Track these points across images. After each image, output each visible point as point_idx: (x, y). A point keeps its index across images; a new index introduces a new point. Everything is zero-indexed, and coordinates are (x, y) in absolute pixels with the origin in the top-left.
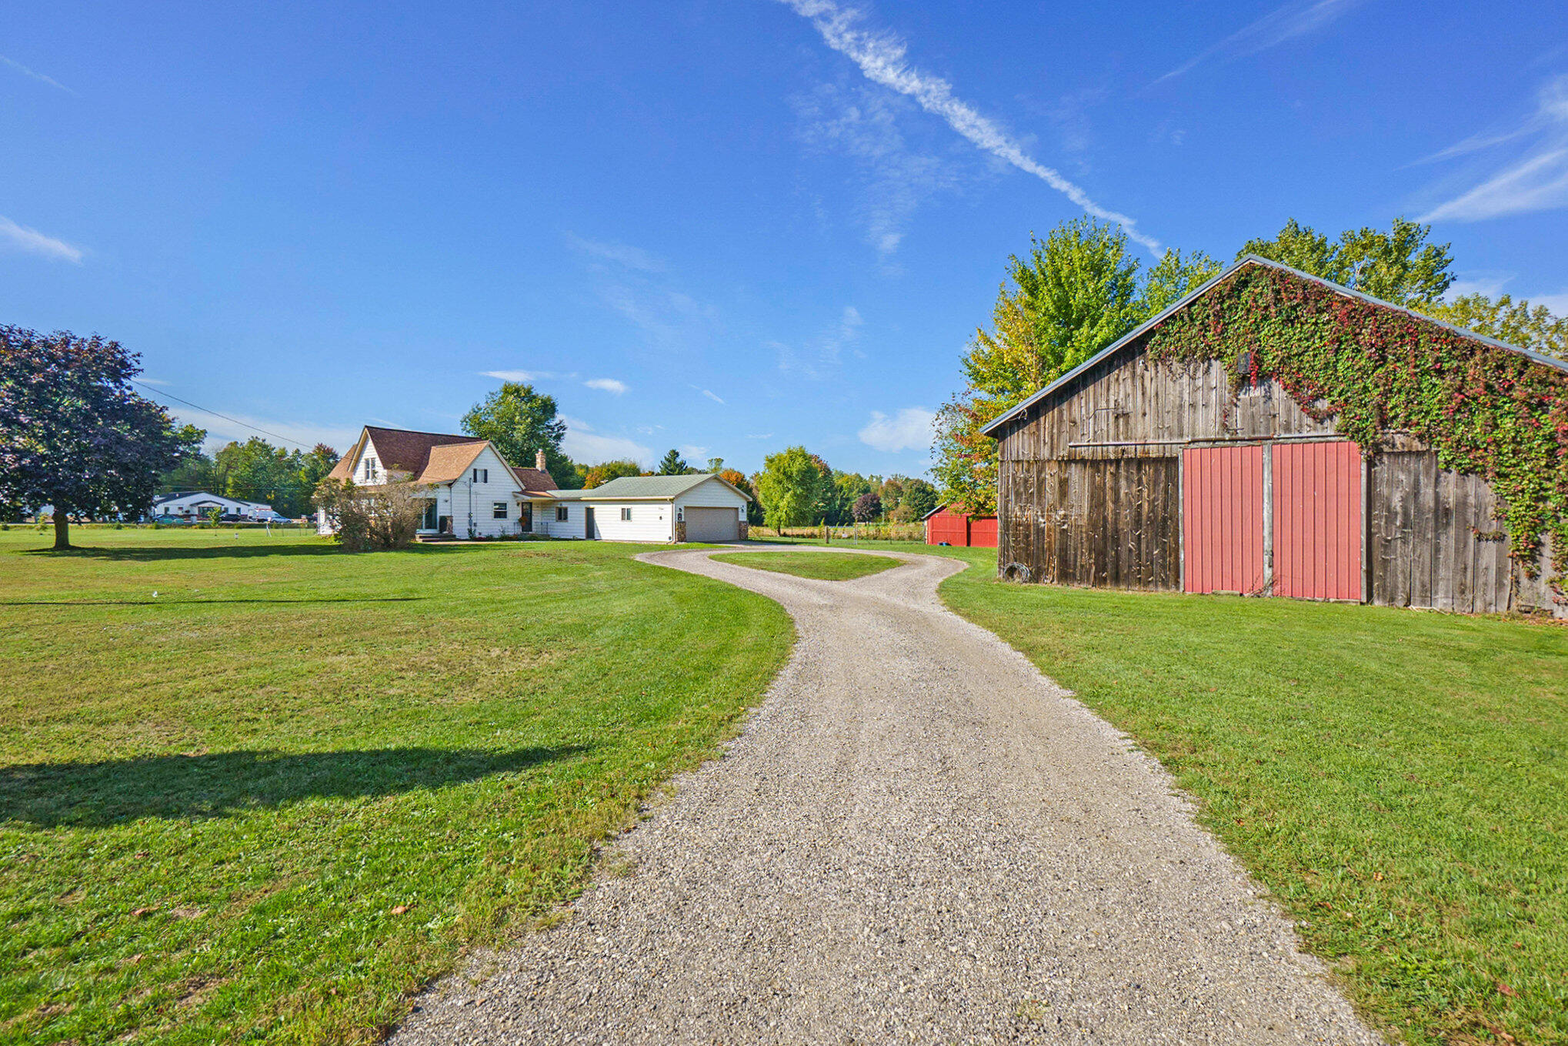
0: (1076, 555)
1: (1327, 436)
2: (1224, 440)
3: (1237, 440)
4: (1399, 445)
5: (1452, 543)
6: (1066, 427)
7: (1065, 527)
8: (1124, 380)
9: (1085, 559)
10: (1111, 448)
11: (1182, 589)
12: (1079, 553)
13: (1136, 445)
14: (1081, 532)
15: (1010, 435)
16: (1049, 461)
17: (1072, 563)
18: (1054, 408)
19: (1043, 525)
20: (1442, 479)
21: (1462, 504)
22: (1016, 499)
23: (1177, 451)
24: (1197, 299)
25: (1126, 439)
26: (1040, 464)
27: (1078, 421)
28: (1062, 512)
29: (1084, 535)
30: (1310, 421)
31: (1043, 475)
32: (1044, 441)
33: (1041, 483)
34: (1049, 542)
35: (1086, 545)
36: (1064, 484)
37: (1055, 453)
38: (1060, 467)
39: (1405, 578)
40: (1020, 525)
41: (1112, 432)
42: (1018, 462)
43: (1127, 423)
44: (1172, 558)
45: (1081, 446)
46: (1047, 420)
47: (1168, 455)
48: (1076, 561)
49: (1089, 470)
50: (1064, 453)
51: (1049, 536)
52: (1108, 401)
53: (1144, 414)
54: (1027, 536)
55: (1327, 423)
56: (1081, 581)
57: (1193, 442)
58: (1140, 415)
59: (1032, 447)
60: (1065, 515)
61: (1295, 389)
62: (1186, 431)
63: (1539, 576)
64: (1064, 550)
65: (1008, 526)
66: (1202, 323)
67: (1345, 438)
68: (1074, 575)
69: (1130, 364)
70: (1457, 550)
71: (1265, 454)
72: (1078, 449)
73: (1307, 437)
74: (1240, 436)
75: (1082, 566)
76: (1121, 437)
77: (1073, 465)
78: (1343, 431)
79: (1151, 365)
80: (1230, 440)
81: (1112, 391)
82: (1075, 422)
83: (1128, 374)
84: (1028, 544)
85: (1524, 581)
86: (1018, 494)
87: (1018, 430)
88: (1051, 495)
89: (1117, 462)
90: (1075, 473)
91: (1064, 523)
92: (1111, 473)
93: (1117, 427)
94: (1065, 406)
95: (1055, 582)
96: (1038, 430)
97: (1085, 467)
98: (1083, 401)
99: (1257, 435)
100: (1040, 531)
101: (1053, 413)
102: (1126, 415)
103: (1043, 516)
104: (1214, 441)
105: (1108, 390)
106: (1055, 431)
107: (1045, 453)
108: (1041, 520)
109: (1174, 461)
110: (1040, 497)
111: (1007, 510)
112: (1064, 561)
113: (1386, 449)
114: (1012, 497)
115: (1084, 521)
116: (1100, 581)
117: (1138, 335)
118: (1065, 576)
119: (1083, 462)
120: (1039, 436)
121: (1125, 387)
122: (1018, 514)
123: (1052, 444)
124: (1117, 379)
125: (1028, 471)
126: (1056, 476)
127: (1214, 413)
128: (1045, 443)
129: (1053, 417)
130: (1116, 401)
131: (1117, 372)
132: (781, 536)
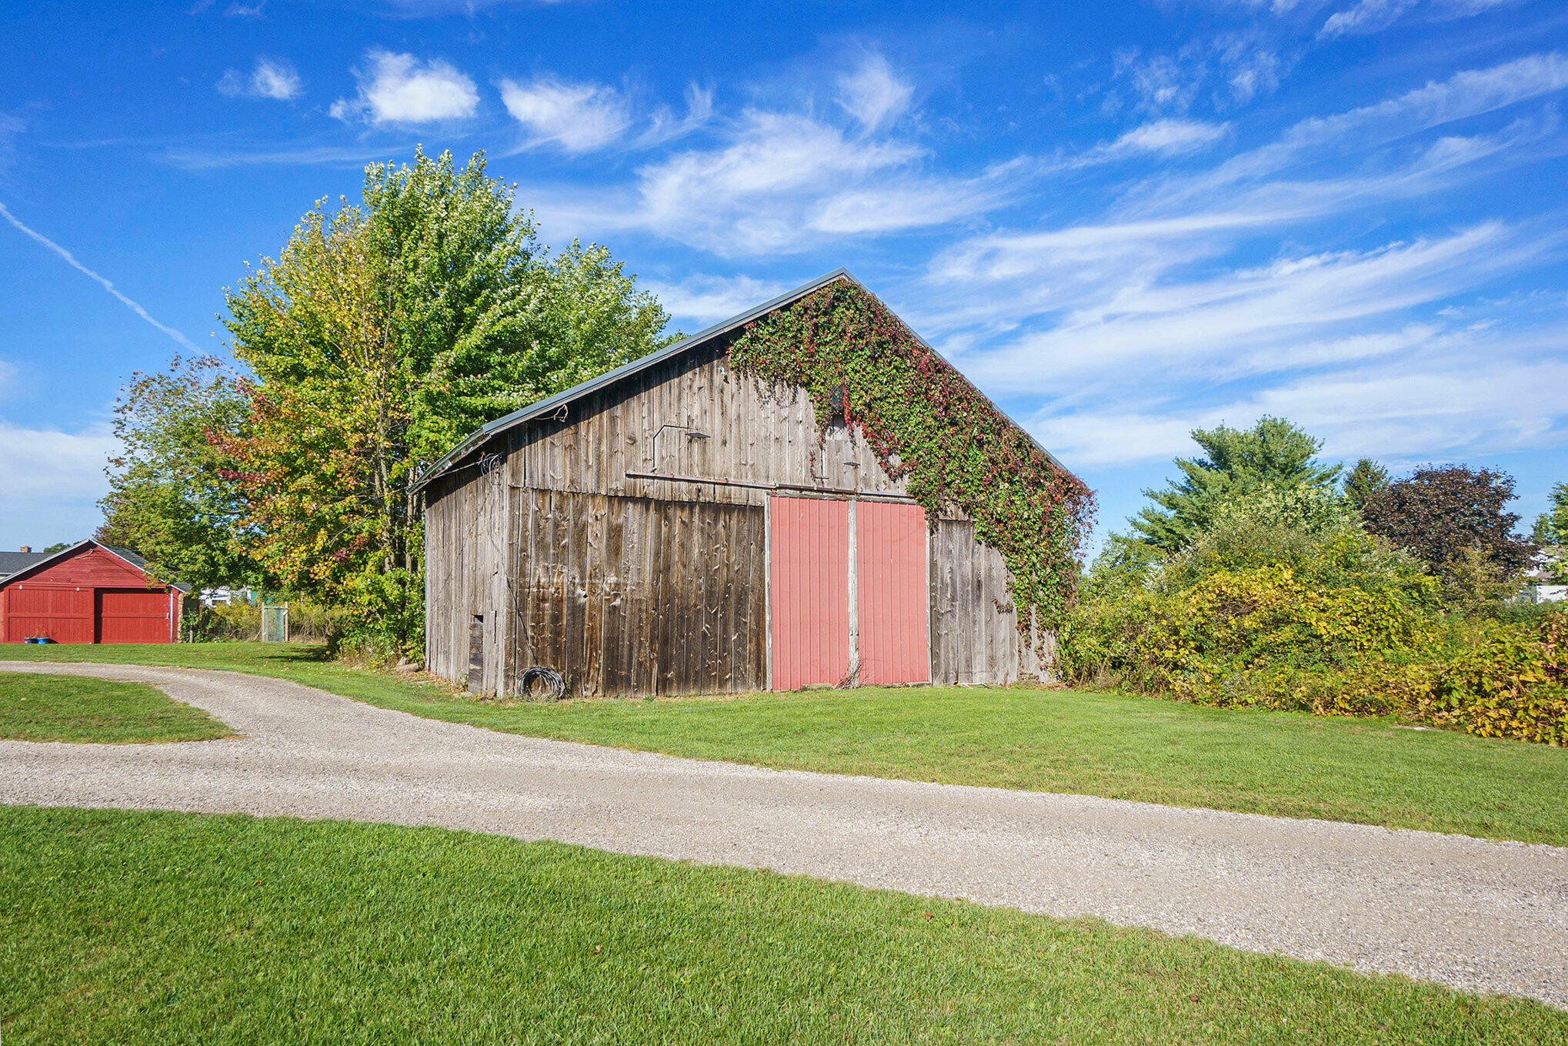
0: (631, 648)
1: (899, 497)
2: (811, 490)
3: (822, 492)
4: (949, 513)
5: (983, 614)
6: (622, 442)
7: (618, 602)
8: (700, 388)
9: (645, 653)
10: (684, 485)
11: (769, 687)
12: (636, 643)
13: (714, 484)
14: (640, 610)
15: (530, 443)
16: (594, 495)
17: (625, 660)
18: (601, 411)
19: (582, 600)
20: (976, 550)
21: (989, 577)
22: (537, 556)
23: (763, 498)
24: (791, 304)
25: (702, 473)
26: (580, 499)
27: (639, 438)
28: (612, 579)
29: (644, 616)
30: (885, 477)
31: (584, 518)
32: (587, 461)
33: (581, 530)
34: (592, 628)
35: (647, 629)
36: (615, 534)
37: (604, 484)
38: (611, 506)
39: (954, 654)
40: (544, 600)
41: (684, 462)
42: (543, 492)
43: (704, 451)
44: (753, 644)
45: (643, 477)
46: (592, 428)
47: (751, 502)
48: (630, 656)
49: (652, 514)
50: (619, 484)
51: (592, 618)
52: (678, 415)
53: (724, 443)
54: (556, 619)
55: (899, 481)
56: (638, 687)
57: (780, 488)
58: (720, 443)
59: (568, 470)
60: (617, 584)
61: (874, 437)
62: (772, 473)
63: (1031, 644)
64: (613, 640)
65: (523, 601)
66: (795, 337)
67: (915, 501)
68: (629, 679)
69: (706, 367)
70: (986, 622)
71: (852, 508)
72: (638, 480)
73: (884, 496)
74: (826, 486)
75: (640, 664)
76: (696, 470)
77: (630, 505)
78: (914, 493)
79: (732, 376)
80: (818, 491)
81: (684, 402)
82: (634, 441)
83: (704, 382)
84: (557, 633)
85: (1024, 650)
86: (541, 545)
87: (544, 437)
88: (597, 549)
89: (691, 505)
90: (632, 518)
91: (616, 596)
92: (683, 522)
93: (690, 455)
94: (618, 410)
95: (600, 693)
96: (577, 442)
97: (647, 509)
98: (645, 408)
99: (841, 488)
100: (577, 610)
101: (601, 418)
102: (701, 437)
103: (583, 585)
104: (801, 490)
105: (680, 399)
106: (604, 448)
107: (588, 483)
108: (579, 591)
109: (758, 510)
110: (581, 554)
111: (523, 574)
112: (613, 657)
113: (941, 517)
114: (532, 551)
115: (646, 593)
116: (664, 685)
117: (726, 330)
118: (614, 682)
119: (645, 501)
120: (577, 457)
121: (700, 398)
122: (543, 580)
123: (599, 470)
124: (691, 387)
125: (560, 509)
126: (605, 520)
127: (802, 453)
128: (589, 467)
129: (601, 426)
130: (689, 417)
131: (690, 374)
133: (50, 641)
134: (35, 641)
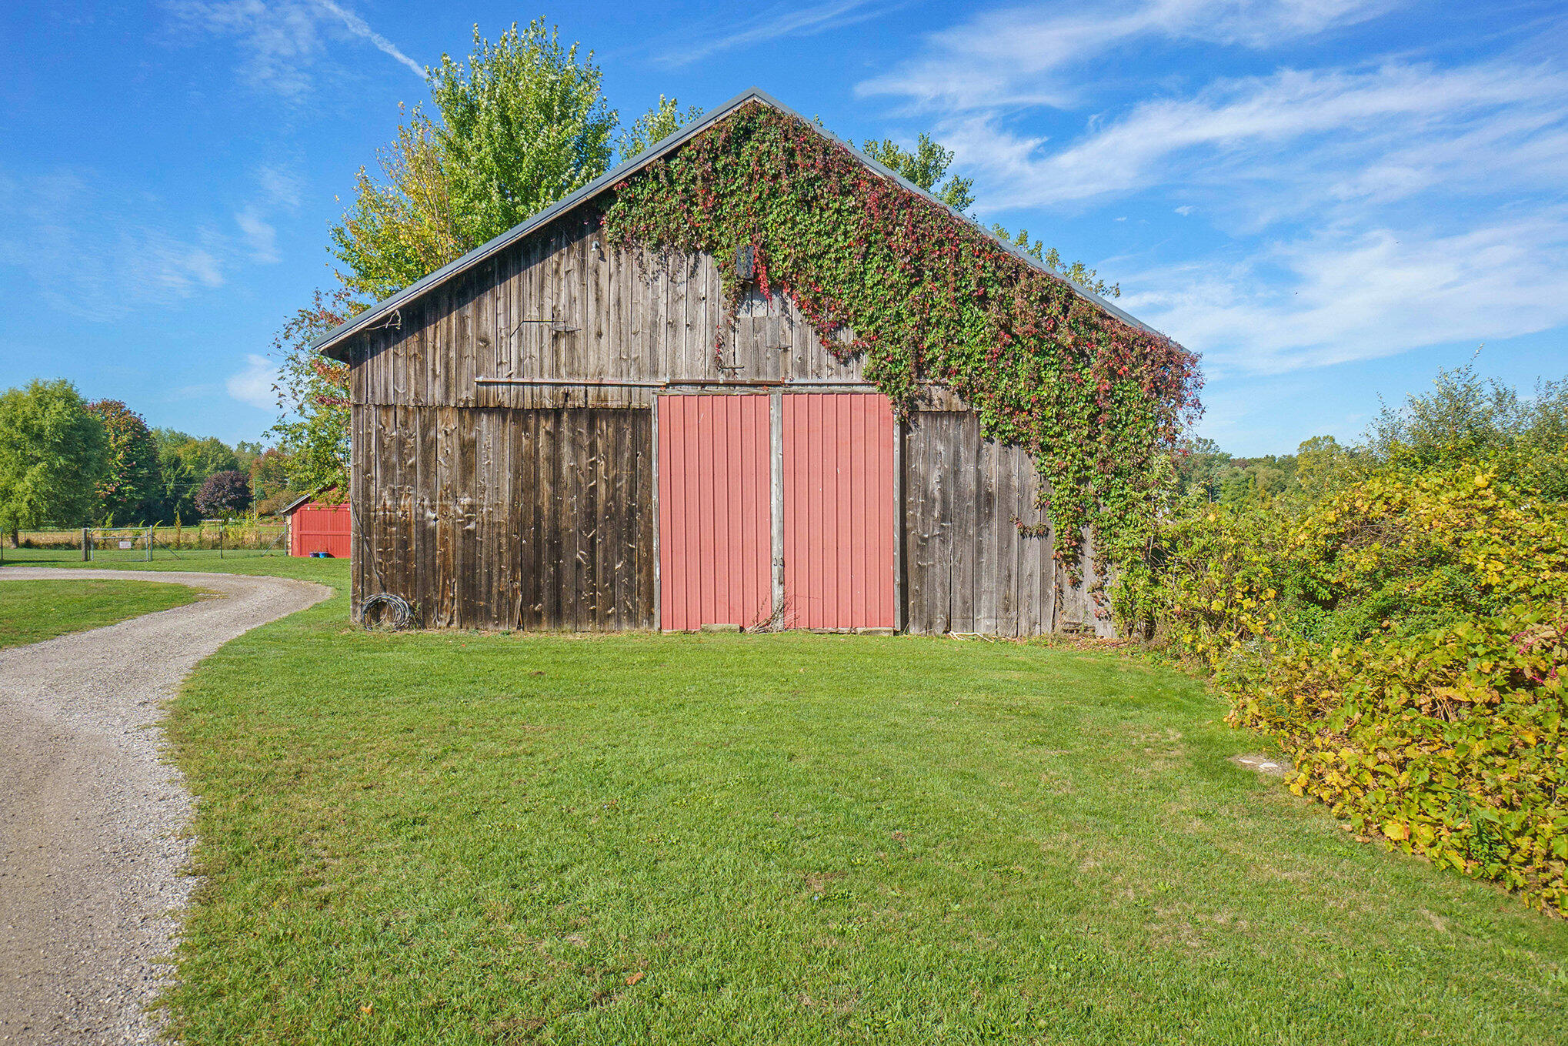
0: (490, 576)
1: (852, 385)
2: (717, 385)
3: (734, 385)
4: (936, 402)
5: (995, 540)
6: (471, 348)
7: (472, 526)
8: (567, 272)
9: (506, 582)
10: (546, 390)
11: (657, 626)
12: (495, 571)
13: (586, 385)
14: (499, 534)
15: (372, 356)
16: (442, 408)
17: (483, 589)
18: (449, 312)
19: (432, 524)
20: (984, 451)
21: (1006, 486)
22: (384, 477)
23: (644, 399)
24: (679, 148)
25: (570, 374)
26: (428, 412)
27: (492, 339)
28: (466, 501)
29: (504, 540)
30: (831, 360)
31: (432, 433)
32: (434, 371)
33: (429, 447)
34: (445, 554)
35: (506, 557)
36: (468, 448)
37: (453, 395)
38: (461, 419)
39: (944, 593)
40: (391, 524)
41: (548, 362)
42: (387, 407)
43: (572, 348)
44: (643, 574)
45: (498, 383)
46: (439, 331)
47: (635, 404)
48: (490, 586)
49: (510, 427)
50: (467, 395)
51: (444, 543)
52: (541, 307)
53: (599, 335)
54: (405, 544)
55: (853, 364)
56: (500, 620)
57: (673, 384)
58: (593, 336)
59: (413, 382)
60: (471, 506)
61: (813, 307)
62: (662, 366)
63: (1081, 582)
64: (469, 568)
65: (369, 525)
66: (686, 190)
67: (876, 389)
68: (488, 611)
69: (576, 245)
70: (1000, 549)
71: (774, 406)
72: (492, 388)
73: (829, 385)
74: (739, 378)
75: (501, 594)
76: (563, 371)
77: (484, 416)
78: (872, 378)
79: (609, 251)
80: (725, 385)
81: (548, 291)
82: (486, 341)
83: (573, 263)
84: (406, 558)
85: (1068, 589)
86: (387, 467)
87: (386, 348)
88: (446, 471)
89: (557, 413)
90: (486, 428)
91: (470, 519)
92: (547, 432)
93: (556, 353)
94: (469, 310)
95: (455, 624)
96: (423, 350)
97: (504, 420)
98: (501, 304)
99: (762, 379)
100: (427, 535)
101: (449, 320)
102: (571, 334)
103: (433, 508)
104: (703, 385)
105: (542, 288)
106: (452, 354)
107: (435, 393)
108: (430, 514)
109: (641, 416)
110: (427, 474)
111: (367, 497)
112: (469, 588)
113: (922, 407)
114: (378, 473)
115: (503, 516)
116: (531, 619)
117: (589, 197)
118: (472, 614)
119: (500, 411)
120: (423, 363)
121: (569, 283)
122: (389, 503)
123: (447, 378)
124: (557, 271)
125: (405, 425)
126: (455, 435)
127: (701, 340)
128: (435, 376)
129: (449, 329)
130: (554, 308)
131: (555, 257)
132: (18, 546)
133: (328, 555)
134: (317, 555)
